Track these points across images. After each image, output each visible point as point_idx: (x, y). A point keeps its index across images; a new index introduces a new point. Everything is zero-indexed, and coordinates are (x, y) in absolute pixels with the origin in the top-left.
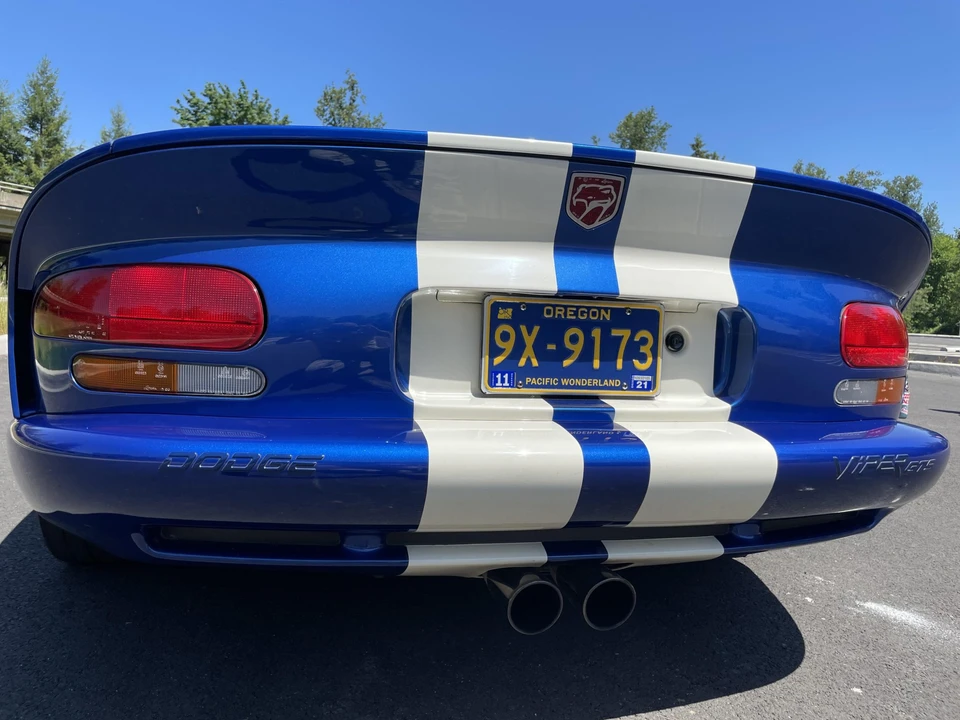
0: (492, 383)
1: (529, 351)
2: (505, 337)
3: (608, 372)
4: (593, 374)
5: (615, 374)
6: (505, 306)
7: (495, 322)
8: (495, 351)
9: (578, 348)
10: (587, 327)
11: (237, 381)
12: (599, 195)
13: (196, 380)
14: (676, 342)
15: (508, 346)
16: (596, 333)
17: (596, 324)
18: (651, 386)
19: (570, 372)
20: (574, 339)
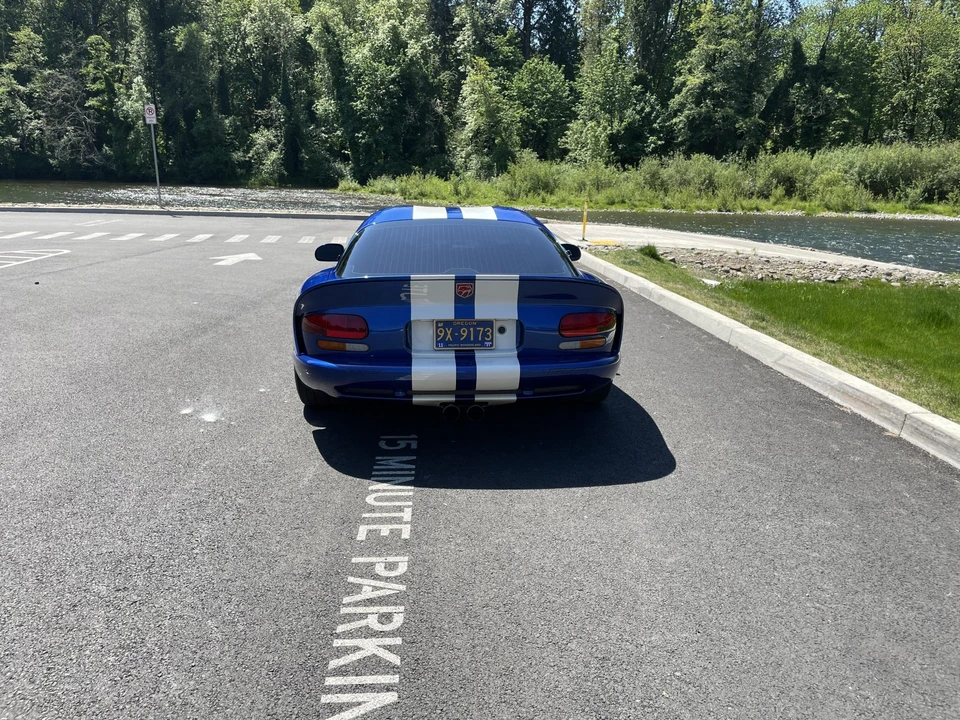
0: (437, 346)
1: (449, 336)
2: (441, 332)
3: (476, 340)
4: (471, 342)
5: (480, 342)
6: (440, 322)
7: (437, 327)
8: (438, 336)
9: (465, 334)
10: (468, 327)
11: (362, 348)
12: (466, 289)
13: (350, 347)
14: (502, 330)
15: (442, 335)
16: (472, 329)
17: (472, 326)
18: (492, 346)
19: (463, 342)
20: (464, 331)
